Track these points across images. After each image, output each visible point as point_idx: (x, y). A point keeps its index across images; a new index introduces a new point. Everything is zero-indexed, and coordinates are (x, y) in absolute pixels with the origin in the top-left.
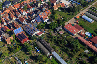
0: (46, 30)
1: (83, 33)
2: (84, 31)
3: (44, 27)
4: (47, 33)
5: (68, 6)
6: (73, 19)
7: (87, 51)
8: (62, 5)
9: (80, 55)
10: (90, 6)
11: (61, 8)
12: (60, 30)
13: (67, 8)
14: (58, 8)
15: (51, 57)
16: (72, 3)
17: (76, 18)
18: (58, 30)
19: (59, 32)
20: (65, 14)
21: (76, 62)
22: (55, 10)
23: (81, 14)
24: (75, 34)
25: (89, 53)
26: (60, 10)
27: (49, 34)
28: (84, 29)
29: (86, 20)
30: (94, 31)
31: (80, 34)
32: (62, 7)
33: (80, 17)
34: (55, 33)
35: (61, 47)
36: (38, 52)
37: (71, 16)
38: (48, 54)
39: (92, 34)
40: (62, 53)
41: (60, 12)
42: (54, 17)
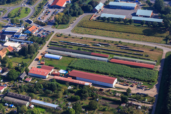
0: (6, 83)
1: (56, 72)
2: (56, 70)
3: (2, 81)
4: (9, 86)
5: (19, 49)
6: (34, 61)
7: (70, 87)
8: (9, 49)
9: (64, 93)
10: (48, 42)
11: (10, 54)
12: (25, 78)
13: (18, 51)
14: (5, 55)
15: (32, 106)
16: (22, 44)
17: (37, 60)
18: (23, 79)
19: (26, 80)
20: (20, 60)
21: (65, 101)
22: (2, 58)
23: (42, 54)
24: (47, 76)
25: (74, 89)
26: (10, 56)
27: (14, 86)
28: (55, 68)
29: (51, 59)
30: (68, 67)
31: (53, 75)
32: (10, 51)
33: (42, 57)
34: (21, 82)
35: (38, 94)
36: (12, 107)
37: (29, 59)
38: (28, 104)
39: (67, 70)
40: (43, 99)
41: (11, 58)
42: (7, 66)
